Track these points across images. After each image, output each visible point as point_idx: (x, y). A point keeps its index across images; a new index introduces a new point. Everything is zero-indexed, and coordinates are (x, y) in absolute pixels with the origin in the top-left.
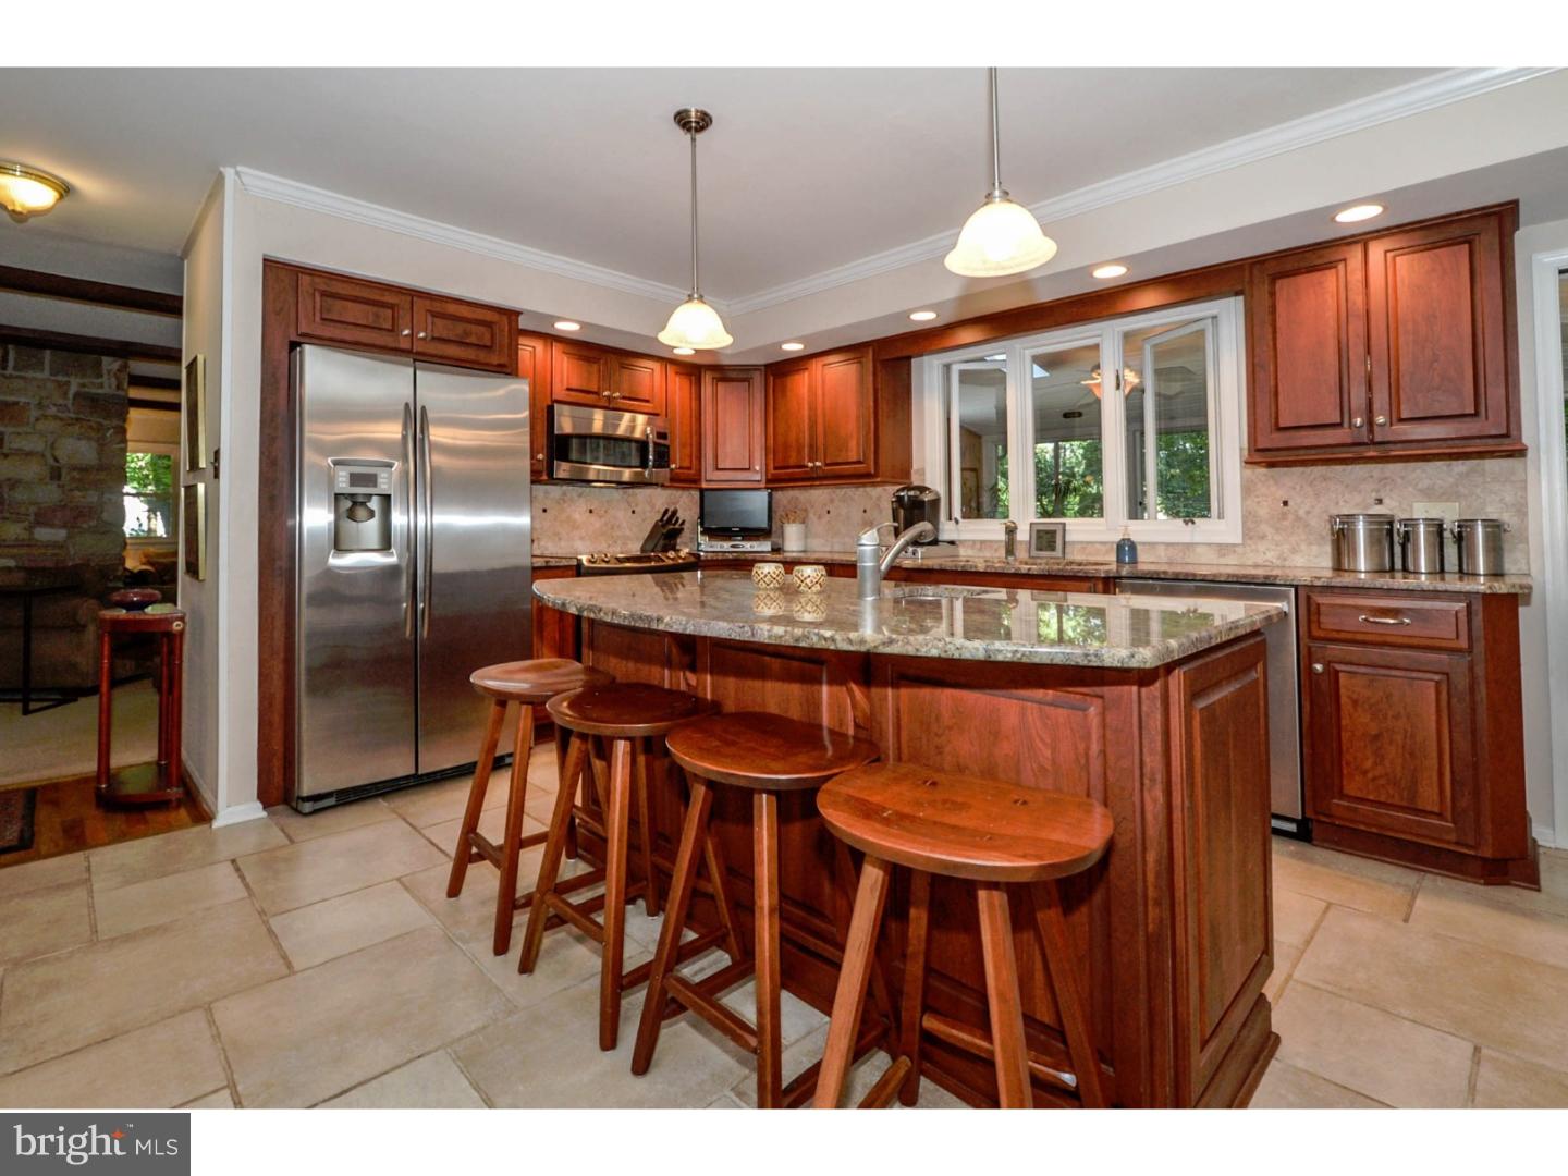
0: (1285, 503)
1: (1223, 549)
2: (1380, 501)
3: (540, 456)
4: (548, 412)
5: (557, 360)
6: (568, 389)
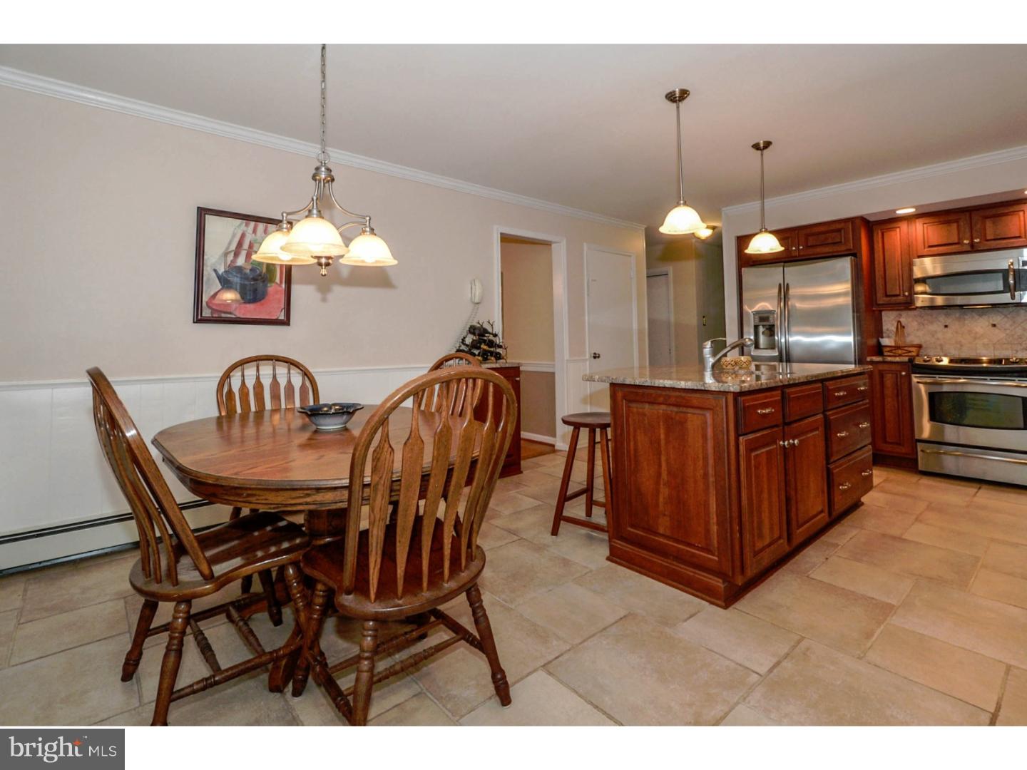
3: (907, 294)
4: (911, 265)
5: (919, 230)
6: (930, 247)
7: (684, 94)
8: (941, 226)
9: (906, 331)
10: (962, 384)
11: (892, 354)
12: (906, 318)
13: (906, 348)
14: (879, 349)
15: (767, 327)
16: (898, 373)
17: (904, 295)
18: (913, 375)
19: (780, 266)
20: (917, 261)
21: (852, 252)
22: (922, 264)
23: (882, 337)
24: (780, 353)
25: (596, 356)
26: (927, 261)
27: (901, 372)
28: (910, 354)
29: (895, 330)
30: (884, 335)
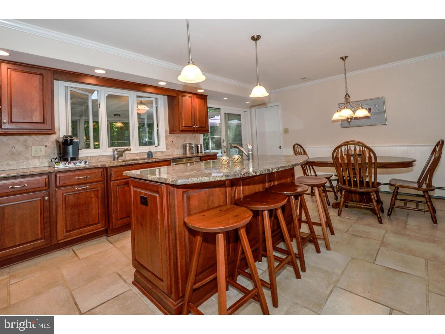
0: (172, 142)
1: (162, 152)
2: (185, 141)
7: (259, 37)
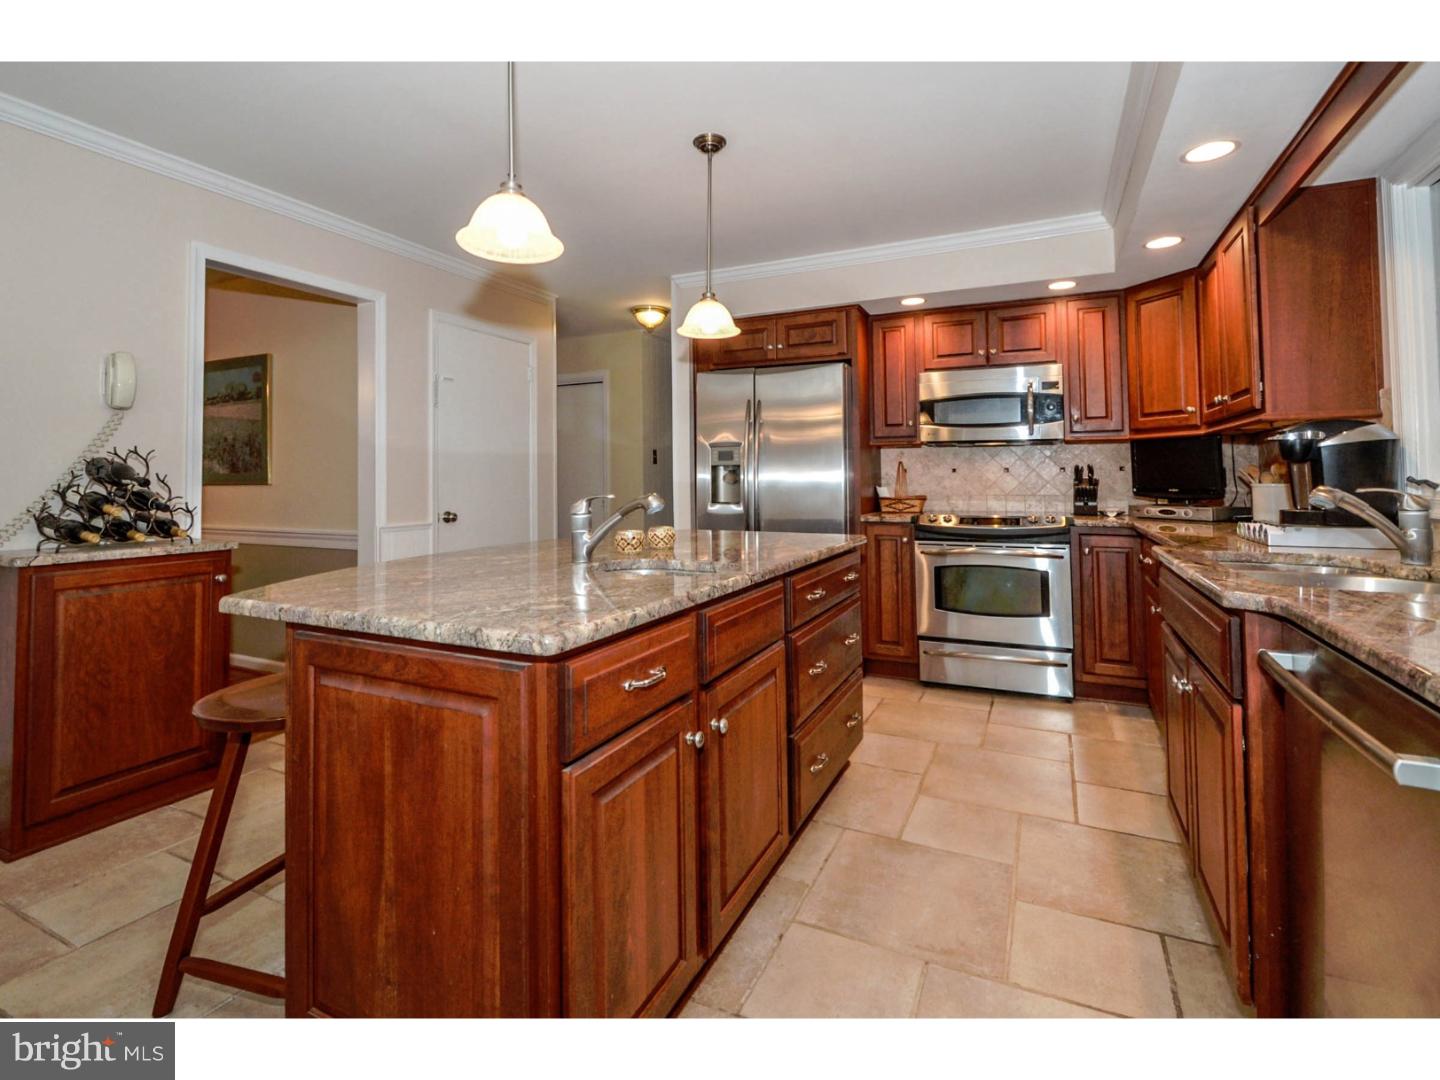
3: (911, 423)
4: (916, 381)
5: (927, 333)
6: (939, 356)
8: (953, 327)
9: (908, 475)
10: (972, 554)
11: (891, 510)
12: (909, 456)
13: (907, 502)
14: (875, 504)
15: (731, 469)
16: (899, 539)
17: (908, 425)
18: (917, 542)
19: (749, 373)
20: (923, 376)
21: (845, 357)
22: (929, 380)
23: (880, 486)
24: (747, 509)
25: (450, 518)
26: (935, 376)
27: (901, 537)
28: (912, 510)
29: (895, 474)
30: (883, 482)
